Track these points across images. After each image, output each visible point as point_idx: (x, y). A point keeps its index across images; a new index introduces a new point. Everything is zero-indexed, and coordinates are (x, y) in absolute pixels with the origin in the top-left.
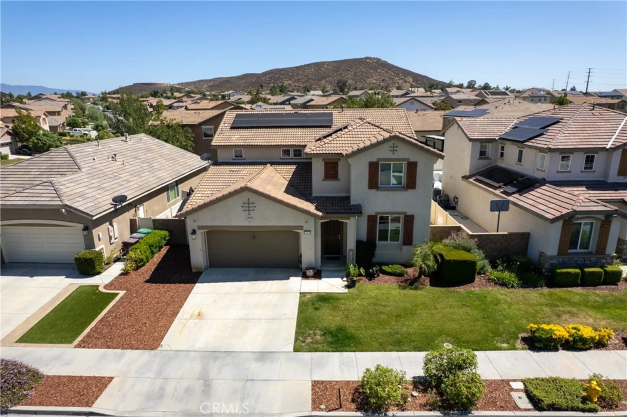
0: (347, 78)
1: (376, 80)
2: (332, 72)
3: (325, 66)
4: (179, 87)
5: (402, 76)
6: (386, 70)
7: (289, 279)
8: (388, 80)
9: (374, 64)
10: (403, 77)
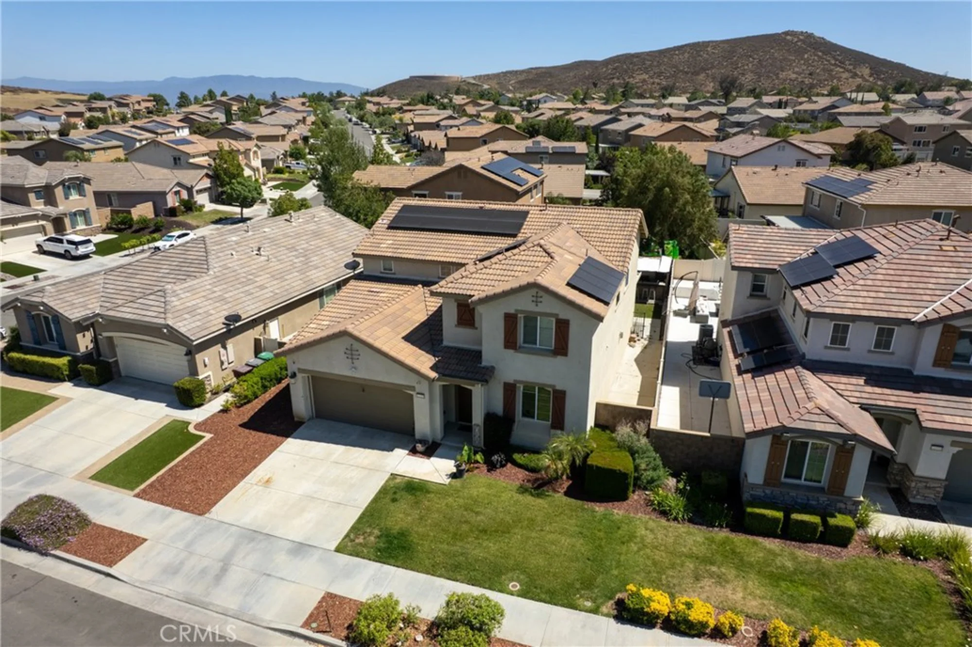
0: (745, 70)
1: (796, 73)
2: (720, 59)
3: (709, 49)
4: (474, 82)
5: (850, 65)
6: (820, 54)
7: (392, 450)
8: (822, 73)
9: (799, 44)
10: (851, 67)
